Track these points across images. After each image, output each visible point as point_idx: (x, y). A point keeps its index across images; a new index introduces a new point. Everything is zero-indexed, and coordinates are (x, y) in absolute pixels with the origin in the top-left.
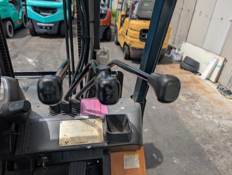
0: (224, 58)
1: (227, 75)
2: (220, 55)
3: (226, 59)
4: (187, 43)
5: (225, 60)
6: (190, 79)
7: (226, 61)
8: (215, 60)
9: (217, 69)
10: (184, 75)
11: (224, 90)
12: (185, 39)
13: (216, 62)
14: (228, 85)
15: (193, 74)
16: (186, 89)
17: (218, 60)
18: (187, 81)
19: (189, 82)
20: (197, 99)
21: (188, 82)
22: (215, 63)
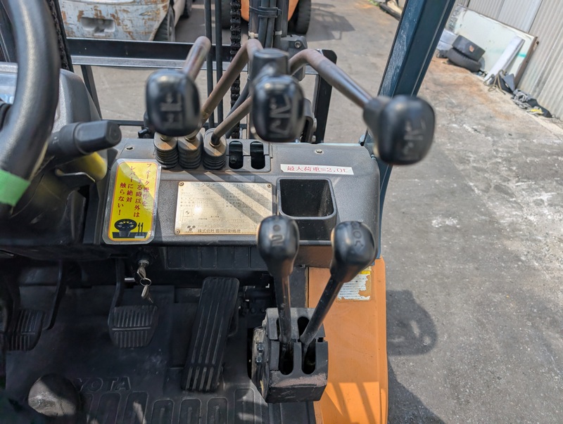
0: (533, 38)
1: (535, 72)
2: (528, 33)
3: (538, 40)
4: (469, 12)
5: (536, 42)
6: (461, 80)
7: (538, 43)
8: (517, 42)
9: (520, 61)
10: (451, 73)
11: (522, 99)
12: (466, 3)
13: (518, 46)
14: (535, 91)
15: (469, 74)
16: (448, 94)
17: (523, 41)
18: (456, 82)
19: (457, 86)
20: (464, 109)
21: (455, 84)
22: (517, 49)
